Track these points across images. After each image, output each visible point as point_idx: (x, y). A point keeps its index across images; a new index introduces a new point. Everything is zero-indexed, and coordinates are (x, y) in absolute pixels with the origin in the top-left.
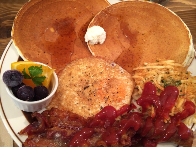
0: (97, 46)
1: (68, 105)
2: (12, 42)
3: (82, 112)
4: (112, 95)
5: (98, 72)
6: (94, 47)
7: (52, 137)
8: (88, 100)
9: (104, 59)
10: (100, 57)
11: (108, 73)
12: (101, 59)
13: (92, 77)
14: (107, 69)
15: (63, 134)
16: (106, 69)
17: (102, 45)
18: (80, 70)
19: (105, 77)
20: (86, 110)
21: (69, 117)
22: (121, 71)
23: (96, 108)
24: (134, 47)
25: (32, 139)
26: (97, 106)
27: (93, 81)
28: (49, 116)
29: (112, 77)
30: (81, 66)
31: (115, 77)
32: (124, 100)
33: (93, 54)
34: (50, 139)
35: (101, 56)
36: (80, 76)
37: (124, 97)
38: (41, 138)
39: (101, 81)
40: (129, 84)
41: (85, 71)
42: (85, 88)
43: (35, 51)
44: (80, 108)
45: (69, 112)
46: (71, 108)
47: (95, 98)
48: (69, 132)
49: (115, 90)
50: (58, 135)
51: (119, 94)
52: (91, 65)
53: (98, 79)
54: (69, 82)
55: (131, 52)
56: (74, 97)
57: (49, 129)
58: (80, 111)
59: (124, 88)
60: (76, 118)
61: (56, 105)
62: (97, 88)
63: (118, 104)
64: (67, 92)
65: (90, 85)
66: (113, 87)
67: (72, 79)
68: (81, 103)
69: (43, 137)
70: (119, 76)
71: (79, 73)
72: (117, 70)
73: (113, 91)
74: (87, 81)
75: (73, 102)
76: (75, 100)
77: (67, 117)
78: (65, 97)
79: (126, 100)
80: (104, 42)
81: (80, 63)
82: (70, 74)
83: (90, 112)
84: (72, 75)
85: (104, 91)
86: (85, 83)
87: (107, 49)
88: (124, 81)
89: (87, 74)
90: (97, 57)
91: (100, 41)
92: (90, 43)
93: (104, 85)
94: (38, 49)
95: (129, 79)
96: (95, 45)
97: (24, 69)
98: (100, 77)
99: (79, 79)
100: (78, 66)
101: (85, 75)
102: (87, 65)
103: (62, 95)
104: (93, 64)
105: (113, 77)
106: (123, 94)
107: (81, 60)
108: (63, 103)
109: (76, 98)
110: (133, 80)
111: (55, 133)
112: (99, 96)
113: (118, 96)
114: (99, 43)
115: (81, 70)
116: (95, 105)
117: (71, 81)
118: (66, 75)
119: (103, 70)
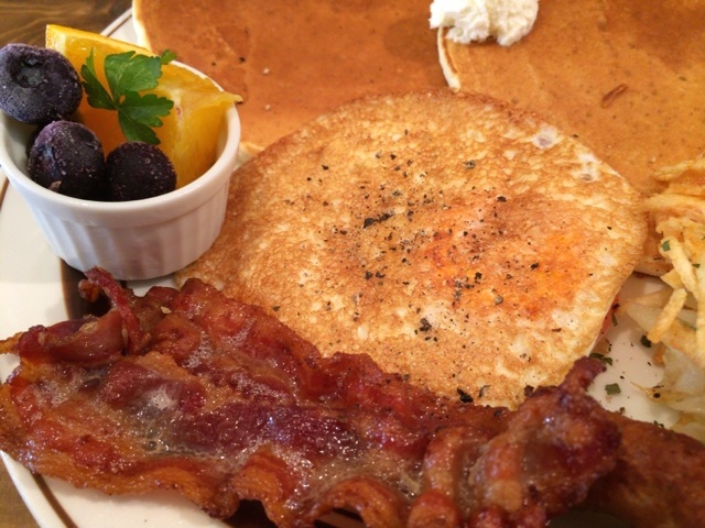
0: (480, 52)
1: (264, 283)
3: (320, 328)
4: (500, 271)
5: (454, 162)
6: (465, 53)
7: (129, 400)
8: (368, 276)
9: (500, 107)
10: (485, 100)
11: (508, 172)
12: (488, 108)
13: (418, 180)
14: (510, 154)
15: (189, 397)
16: (498, 153)
17: (508, 49)
18: (370, 140)
19: (485, 185)
20: (345, 320)
21: (252, 334)
22: (585, 171)
23: (397, 322)
24: (683, 79)
25: (39, 383)
26: (402, 312)
27: (419, 196)
28: (165, 310)
29: (521, 191)
30: (380, 124)
31: (541, 190)
32: (565, 309)
33: (454, 82)
34: (114, 404)
35: (493, 93)
36: (359, 171)
37: (570, 296)
38: (81, 389)
39: (459, 201)
40: (613, 234)
41: (394, 149)
42: (368, 223)
43: (204, 48)
44: (317, 306)
45: (256, 311)
46: (273, 297)
47: (404, 271)
48: (215, 401)
49: (522, 252)
50: (161, 400)
51: (538, 277)
52: (432, 127)
53: (444, 187)
54: (304, 189)
55: (664, 101)
56: (310, 250)
57: (128, 359)
58: (313, 320)
59: (575, 250)
60: (285, 346)
61: (220, 277)
62: (429, 230)
63: (522, 323)
64: (283, 228)
65: (400, 210)
66: (513, 236)
67: (323, 174)
68: (329, 284)
69: (91, 389)
70: (563, 190)
71: (366, 157)
72: (558, 162)
73: (510, 256)
74: (386, 194)
75: (293, 273)
76: (303, 265)
77: (244, 334)
78: (263, 246)
79: (577, 311)
80: (524, 40)
81: (380, 113)
82: (320, 152)
83: (361, 333)
84: (327, 160)
85: (462, 250)
86: (373, 202)
87: (530, 67)
88: (587, 219)
89: (400, 162)
90: (468, 97)
91: (502, 23)
92: (451, 35)
93: (473, 220)
94: (219, 45)
95: (621, 213)
96: (474, 43)
98: (457, 184)
99: (353, 180)
100: (366, 124)
101: (388, 163)
102: (408, 126)
103: (258, 234)
104: (441, 123)
105: (530, 191)
106: (567, 275)
107: (389, 102)
108: (249, 273)
109: (314, 260)
110: (650, 221)
111: (155, 384)
112: (426, 266)
113: (532, 286)
114: (492, 41)
115: (376, 143)
116: (394, 305)
117: (315, 183)
118: (303, 155)
119: (480, 156)
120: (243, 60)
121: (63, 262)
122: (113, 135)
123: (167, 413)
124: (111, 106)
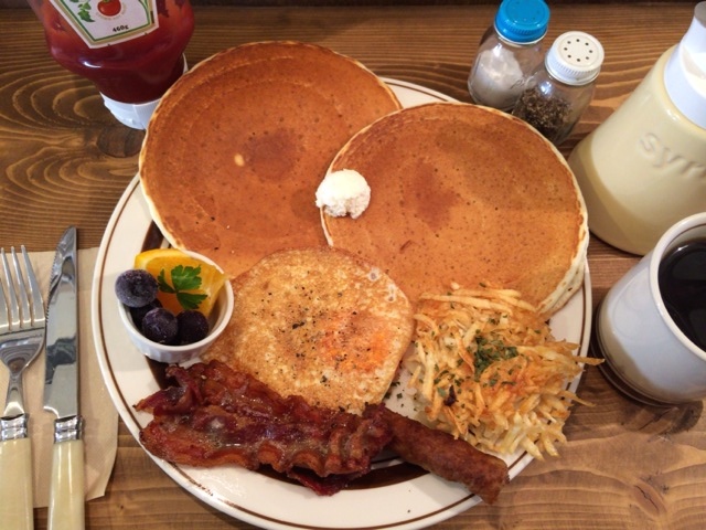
0: (342, 221)
1: (249, 359)
2: (138, 183)
3: (279, 382)
4: (355, 352)
5: (332, 292)
6: (334, 223)
7: (205, 427)
8: (298, 356)
9: (354, 257)
10: (346, 253)
11: (357, 296)
12: (347, 258)
13: (316, 302)
14: (357, 285)
15: (229, 424)
16: (352, 285)
17: (356, 220)
18: (290, 278)
19: (347, 306)
20: (289, 377)
21: (248, 387)
22: (390, 295)
23: (312, 378)
24: (437, 236)
25: (161, 424)
26: (314, 373)
27: (317, 312)
28: (203, 377)
29: (363, 308)
30: (295, 268)
31: (371, 310)
32: (380, 368)
33: (330, 241)
34: (199, 431)
35: (349, 249)
36: (287, 294)
37: (382, 362)
38: (180, 424)
39: (335, 313)
40: (400, 331)
41: (303, 283)
42: (295, 326)
43: (189, 212)
44: (276, 372)
45: (249, 376)
46: (255, 367)
47: (314, 353)
48: (242, 423)
49: (363, 342)
50: (217, 425)
51: (370, 354)
52: (321, 268)
53: (329, 307)
54: (261, 306)
55: (428, 249)
56: (267, 343)
57: (200, 409)
58: (275, 378)
59: (385, 341)
60: (263, 392)
61: (224, 354)
62: (323, 331)
63: (364, 376)
64: (253, 329)
65: (309, 319)
66: (360, 334)
67: (269, 298)
68: (280, 359)
69: (185, 424)
70: (380, 309)
71: (288, 287)
72: (379, 291)
73: (358, 345)
74: (302, 310)
75: (263, 355)
76: (267, 350)
77: (245, 387)
78: (245, 339)
79: (385, 370)
80: (364, 213)
81: (295, 260)
82: (266, 286)
83: (297, 384)
84: (270, 289)
85: (338, 341)
86: (296, 314)
87: (367, 232)
88: (390, 324)
89: (307, 290)
90: (338, 250)
91: (352, 211)
92: (326, 211)
93: (341, 325)
94: (198, 209)
95: (404, 320)
96: (339, 217)
97: (163, 272)
98: (334, 305)
99: (285, 301)
100: (288, 267)
101: (300, 292)
102: (309, 268)
103: (240, 333)
104: (325, 266)
105: (367, 310)
106: (381, 354)
107: (298, 253)
108: (239, 354)
109: (271, 347)
110: (415, 323)
111: (213, 419)
112: (323, 350)
113: (368, 358)
114: (348, 214)
115: (294, 280)
116: (310, 370)
117: (266, 302)
118: (256, 286)
119: (345, 287)
120: (213, 219)
121: (147, 357)
122: (176, 307)
123: (220, 429)
124: (172, 291)
